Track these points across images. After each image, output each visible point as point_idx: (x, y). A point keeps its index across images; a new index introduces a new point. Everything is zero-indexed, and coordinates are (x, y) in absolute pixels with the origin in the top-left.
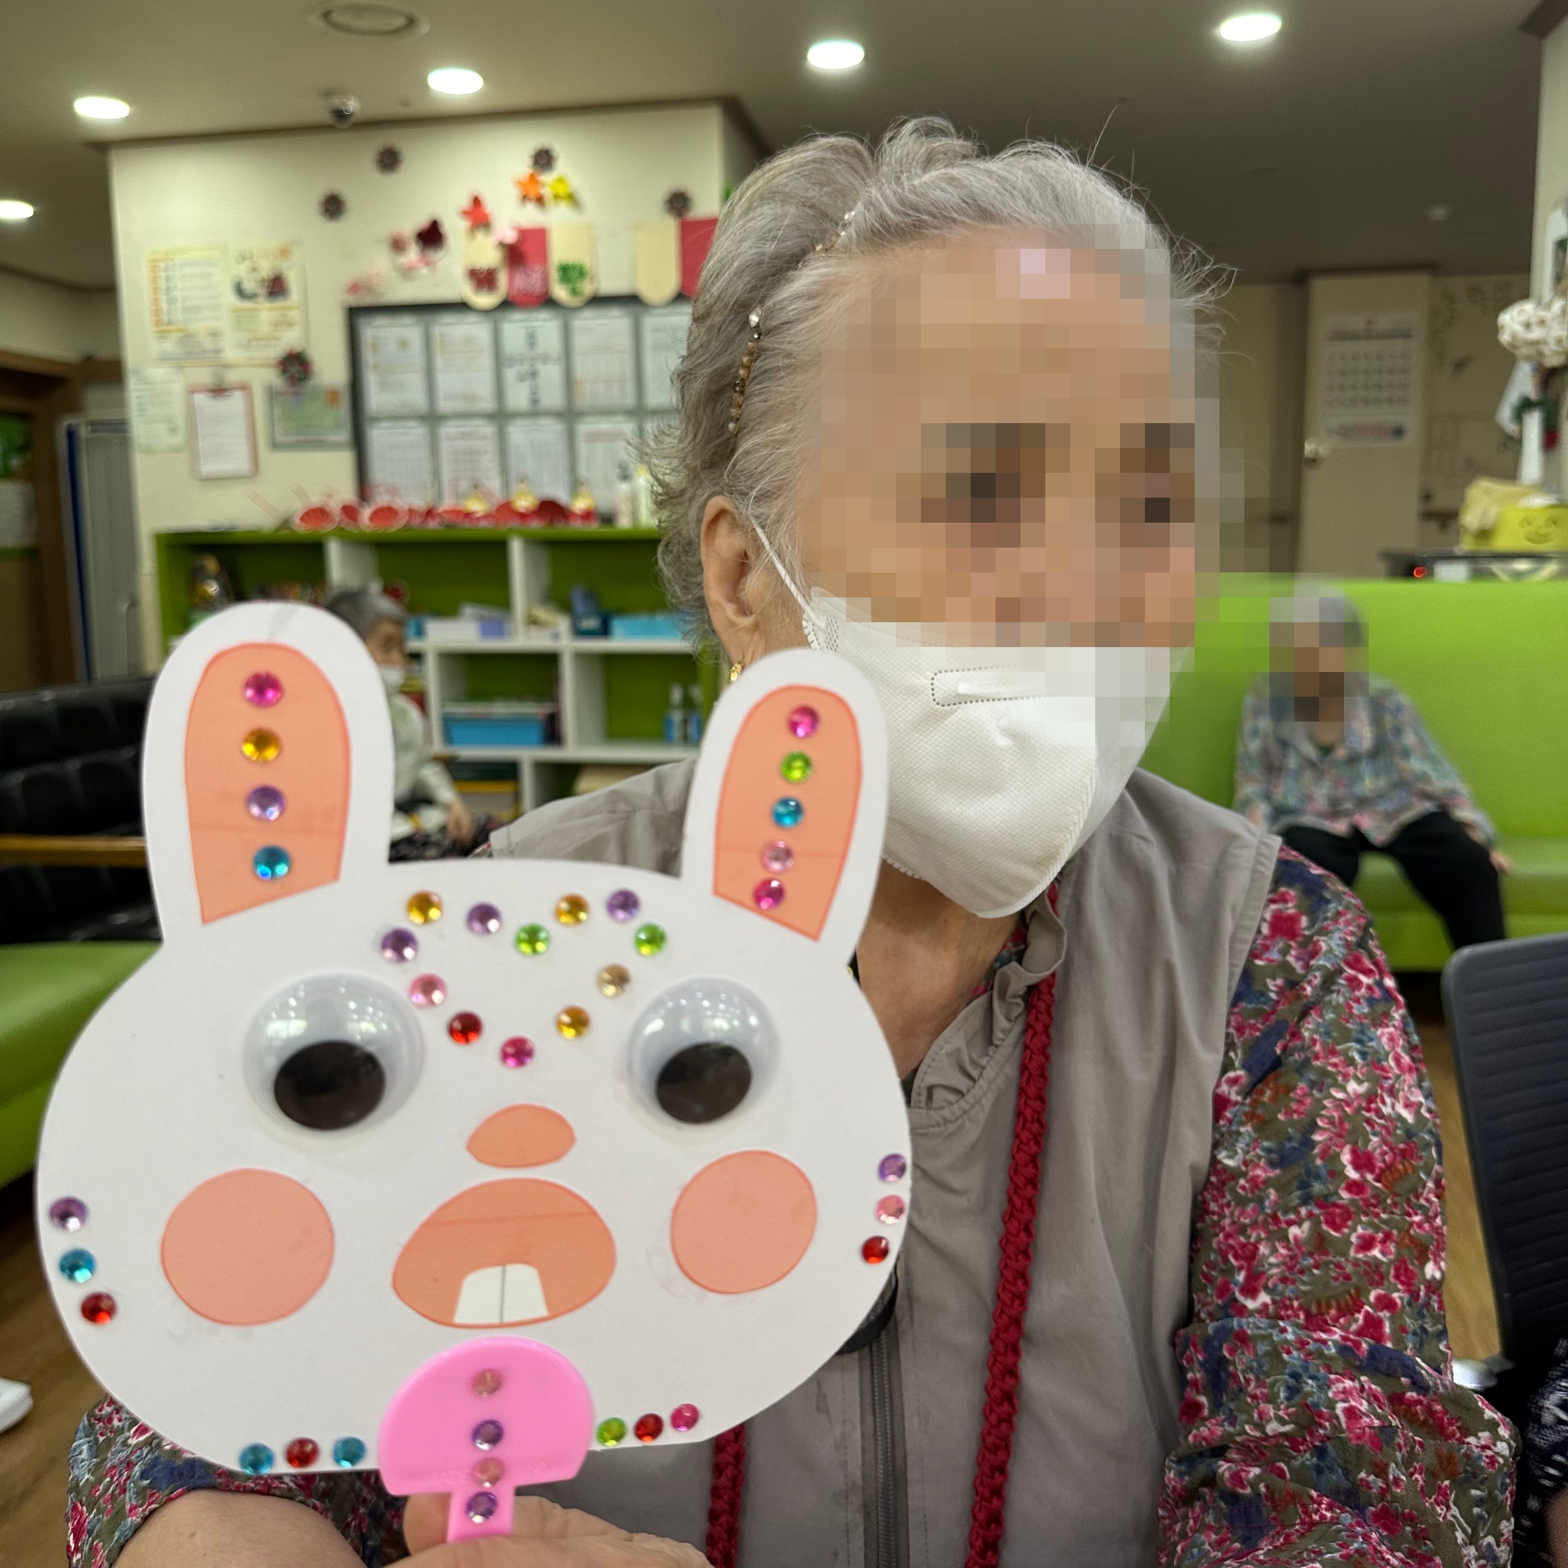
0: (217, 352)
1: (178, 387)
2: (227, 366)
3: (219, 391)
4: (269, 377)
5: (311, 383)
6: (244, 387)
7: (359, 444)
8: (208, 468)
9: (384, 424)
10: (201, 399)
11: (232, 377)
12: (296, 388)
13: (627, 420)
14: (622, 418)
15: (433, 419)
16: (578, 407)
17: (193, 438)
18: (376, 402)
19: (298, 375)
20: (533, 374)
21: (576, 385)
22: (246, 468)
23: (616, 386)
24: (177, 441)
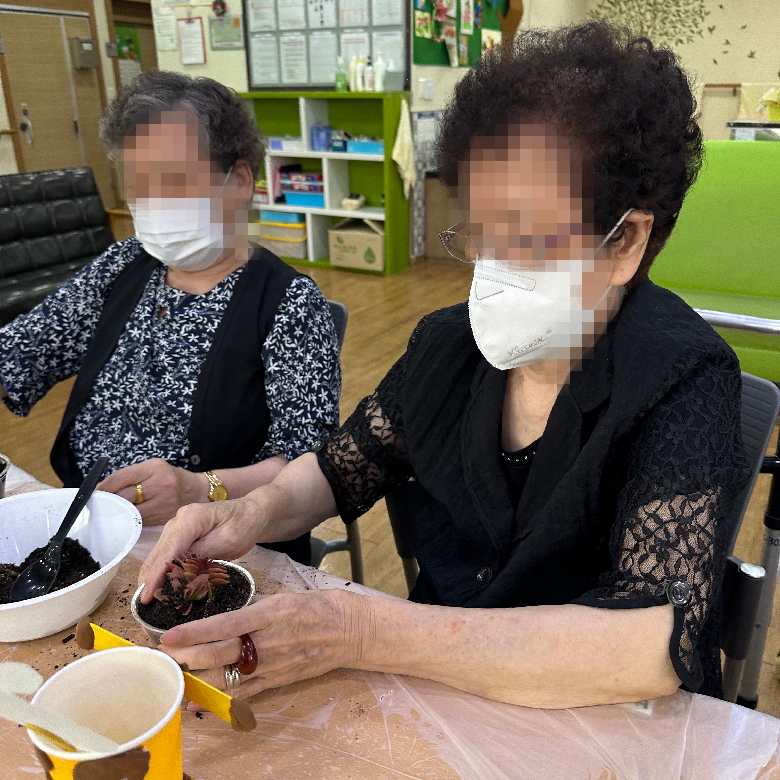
1: (173, 18)
2: (192, 7)
3: (189, 21)
4: (210, 12)
5: (227, 14)
6: (200, 18)
7: (247, 47)
8: (187, 60)
9: (257, 36)
10: (182, 23)
11: (195, 13)
12: (221, 18)
13: (364, 32)
14: (361, 30)
15: (278, 33)
16: (342, 25)
17: (179, 44)
18: (253, 24)
19: (221, 10)
20: (321, 7)
21: (340, 12)
22: (201, 60)
23: (359, 12)
24: (173, 46)
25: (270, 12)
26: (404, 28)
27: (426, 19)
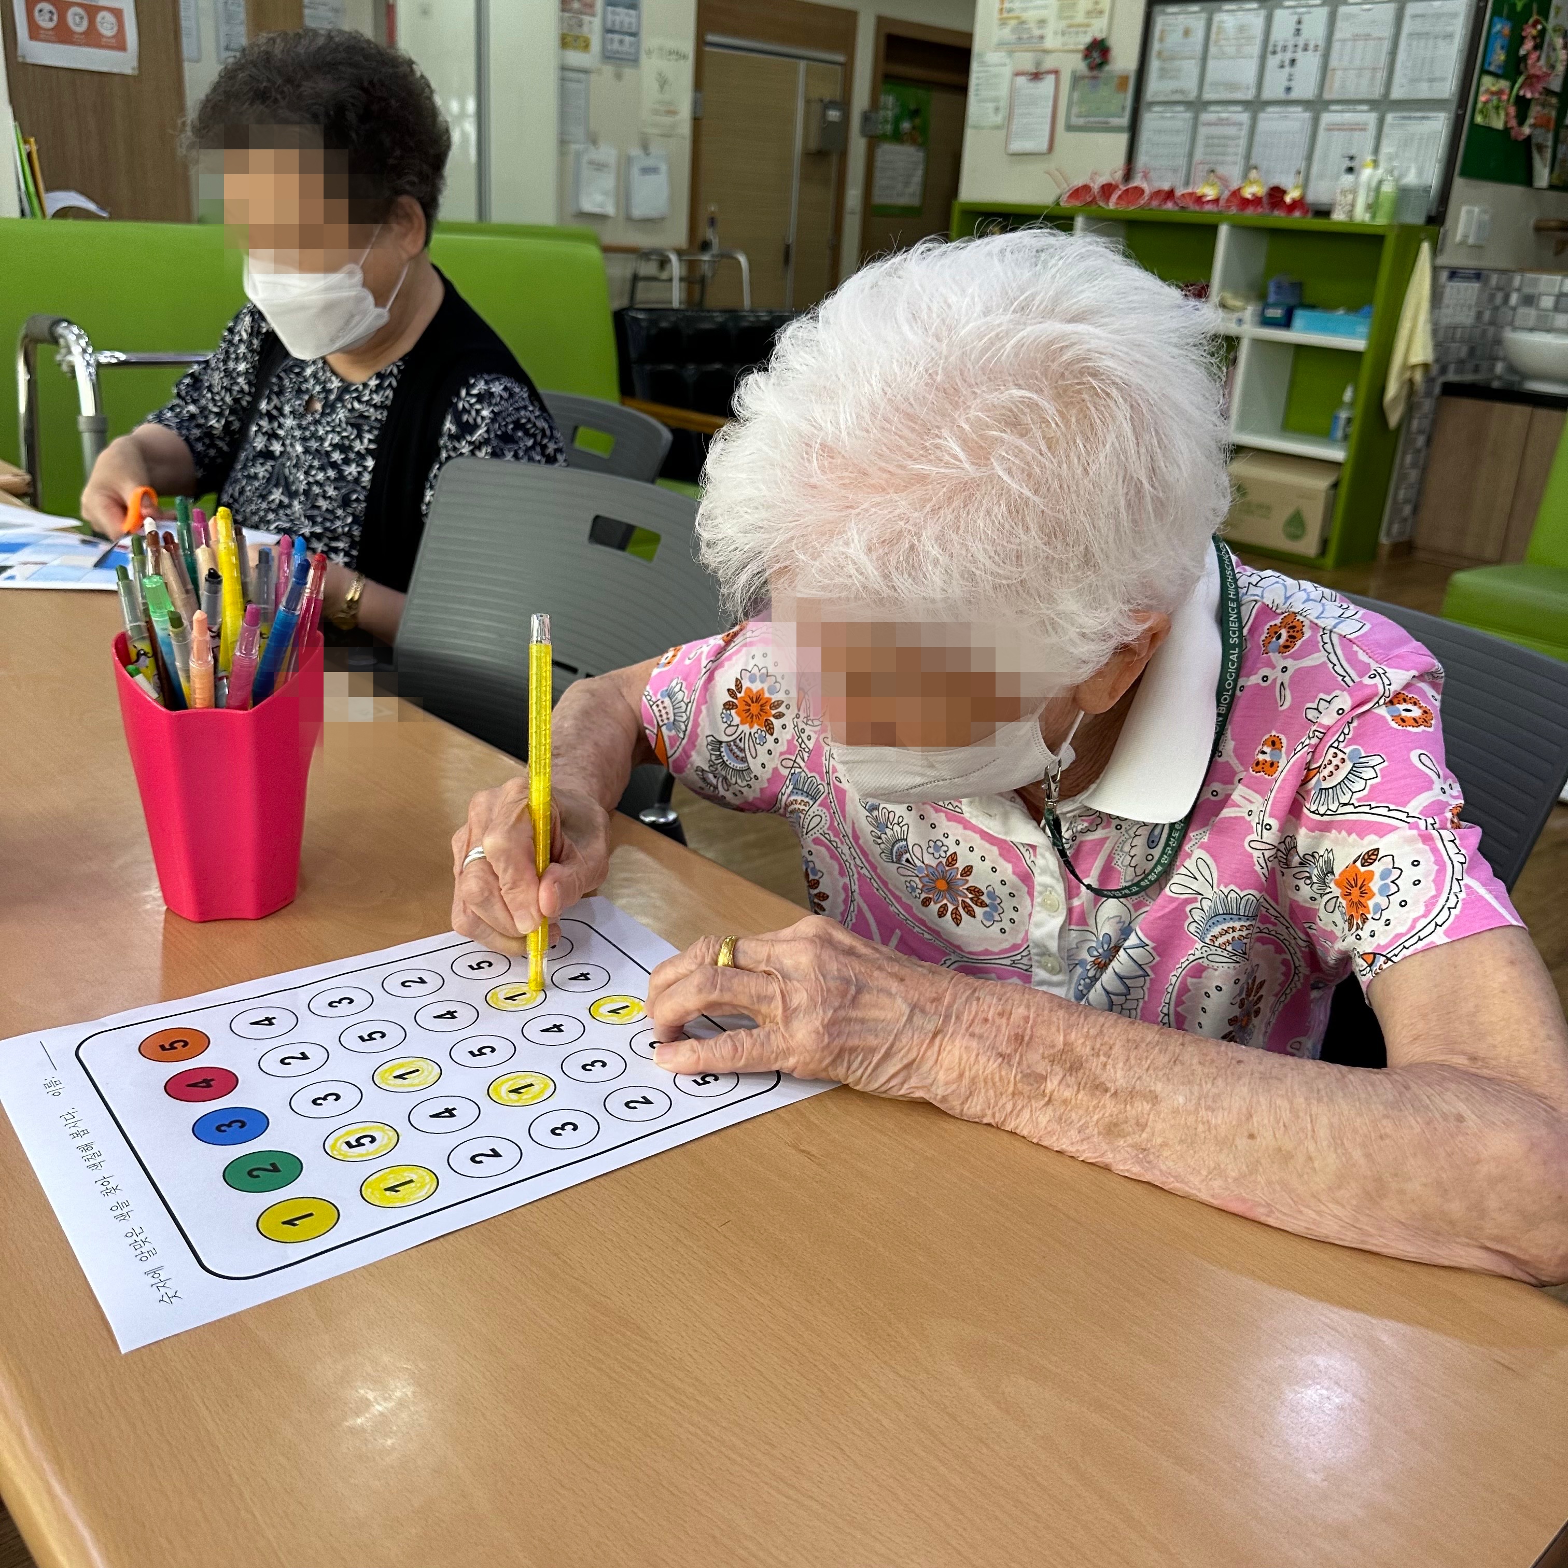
0: (1042, 38)
1: (1007, 71)
2: (1046, 52)
3: (1036, 76)
4: (1077, 63)
5: (1107, 68)
6: (1056, 72)
7: (1134, 129)
8: (1017, 146)
9: (1157, 109)
10: (1021, 80)
11: (1049, 63)
12: (1095, 73)
13: (1370, 111)
14: (1365, 108)
15: (1198, 105)
16: (1327, 96)
17: (1010, 117)
18: (1155, 87)
19: (1098, 61)
20: (1293, 62)
21: (1329, 74)
22: (1044, 146)
23: (1367, 74)
24: (998, 119)
25: (1191, 68)
26: (1454, 106)
27: (1500, 93)
